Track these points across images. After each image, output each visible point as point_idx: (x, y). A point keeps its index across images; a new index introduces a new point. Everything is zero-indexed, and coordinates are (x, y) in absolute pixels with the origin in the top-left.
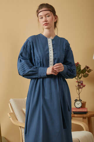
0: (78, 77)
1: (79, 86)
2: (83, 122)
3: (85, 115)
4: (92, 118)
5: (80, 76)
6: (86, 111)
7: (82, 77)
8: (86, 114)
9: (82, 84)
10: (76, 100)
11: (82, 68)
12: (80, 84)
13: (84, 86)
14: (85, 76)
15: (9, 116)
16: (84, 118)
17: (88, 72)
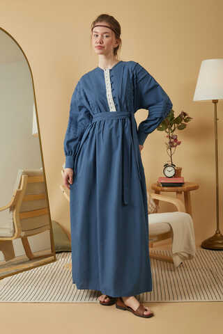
0: (170, 128)
1: (170, 142)
2: (177, 198)
3: (179, 188)
4: (191, 192)
5: (173, 128)
6: (181, 182)
7: (176, 129)
8: (181, 186)
9: (176, 140)
10: (166, 166)
11: (176, 116)
12: (172, 140)
13: (179, 143)
14: (180, 128)
15: (63, 190)
16: (178, 192)
17: (186, 121)
